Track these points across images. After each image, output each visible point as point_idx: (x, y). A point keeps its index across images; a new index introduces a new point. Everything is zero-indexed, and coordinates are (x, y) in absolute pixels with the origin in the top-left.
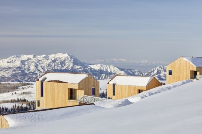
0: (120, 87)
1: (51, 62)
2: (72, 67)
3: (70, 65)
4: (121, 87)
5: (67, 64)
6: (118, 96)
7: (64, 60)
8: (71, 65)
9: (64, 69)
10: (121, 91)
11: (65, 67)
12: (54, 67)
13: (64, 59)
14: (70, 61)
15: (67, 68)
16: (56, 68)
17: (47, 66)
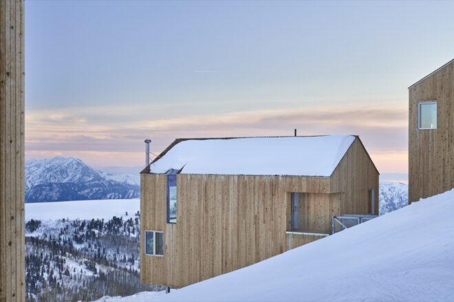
0: (199, 185)
1: (44, 171)
2: (80, 179)
3: (75, 176)
4: (206, 184)
5: (70, 174)
6: (189, 227)
7: (67, 168)
8: (78, 176)
9: (66, 183)
10: (203, 202)
11: (67, 179)
12: (50, 179)
13: (66, 164)
14: (76, 169)
15: (71, 180)
16: (53, 181)
17: (38, 177)
